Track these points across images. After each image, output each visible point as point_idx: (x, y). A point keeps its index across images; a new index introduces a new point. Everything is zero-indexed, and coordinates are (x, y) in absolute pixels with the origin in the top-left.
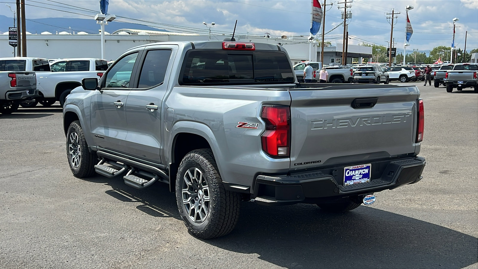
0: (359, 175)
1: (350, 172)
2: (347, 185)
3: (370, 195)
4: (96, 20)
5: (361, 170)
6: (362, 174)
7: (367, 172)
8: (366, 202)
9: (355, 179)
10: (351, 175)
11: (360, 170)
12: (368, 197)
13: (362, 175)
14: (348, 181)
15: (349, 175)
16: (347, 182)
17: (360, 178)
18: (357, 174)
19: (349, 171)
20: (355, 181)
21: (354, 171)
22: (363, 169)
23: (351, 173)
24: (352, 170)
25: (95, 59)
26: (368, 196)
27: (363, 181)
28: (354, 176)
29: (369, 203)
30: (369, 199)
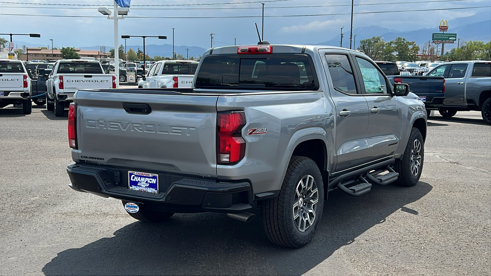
0: (146, 183)
1: (135, 177)
2: (132, 190)
3: (133, 204)
5: (147, 179)
6: (149, 183)
7: (155, 183)
8: (128, 208)
9: (141, 186)
10: (136, 181)
11: (146, 178)
12: (130, 205)
13: (149, 184)
14: (133, 186)
15: (134, 180)
16: (132, 186)
17: (146, 187)
18: (142, 181)
19: (134, 176)
20: (141, 188)
21: (139, 178)
22: (150, 178)
23: (136, 179)
24: (138, 176)
27: (151, 190)
28: (140, 183)
29: (132, 212)
30: (131, 207)
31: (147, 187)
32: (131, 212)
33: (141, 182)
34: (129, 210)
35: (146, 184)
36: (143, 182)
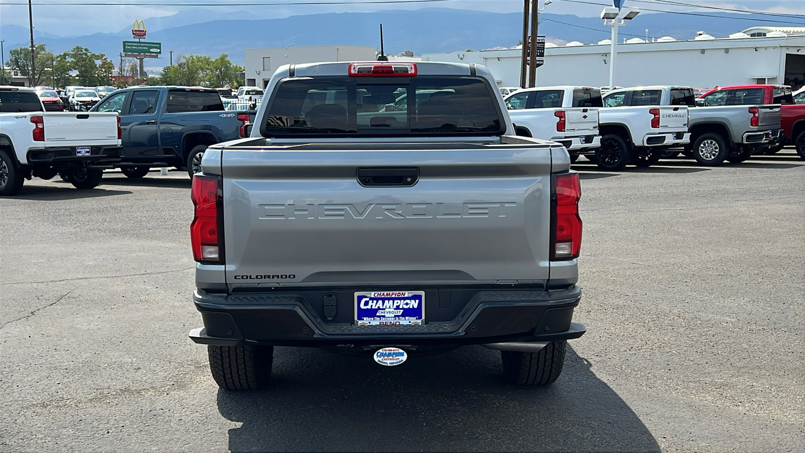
0: (395, 309)
1: (371, 301)
2: (363, 326)
3: (393, 349)
4: (603, 18)
5: (399, 301)
6: (403, 309)
7: (416, 306)
8: (381, 359)
9: (384, 316)
10: (373, 307)
11: (396, 301)
12: (387, 352)
13: (402, 311)
14: (365, 318)
15: (369, 307)
16: (363, 319)
17: (395, 316)
18: (388, 307)
19: (368, 299)
20: (383, 320)
21: (380, 302)
22: (405, 299)
23: (373, 305)
24: (377, 299)
25: (573, 87)
26: (387, 349)
27: (405, 321)
28: (382, 311)
29: (390, 363)
30: (390, 355)
31: (398, 316)
32: (389, 365)
33: (384, 309)
34: (384, 361)
35: (396, 311)
36: (390, 308)
